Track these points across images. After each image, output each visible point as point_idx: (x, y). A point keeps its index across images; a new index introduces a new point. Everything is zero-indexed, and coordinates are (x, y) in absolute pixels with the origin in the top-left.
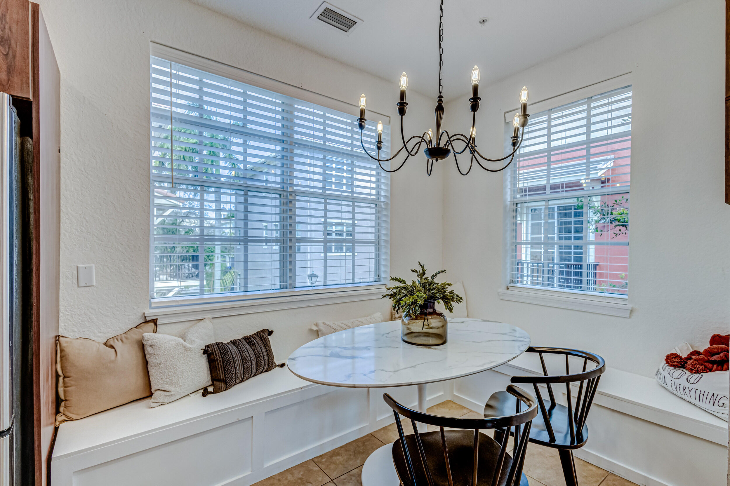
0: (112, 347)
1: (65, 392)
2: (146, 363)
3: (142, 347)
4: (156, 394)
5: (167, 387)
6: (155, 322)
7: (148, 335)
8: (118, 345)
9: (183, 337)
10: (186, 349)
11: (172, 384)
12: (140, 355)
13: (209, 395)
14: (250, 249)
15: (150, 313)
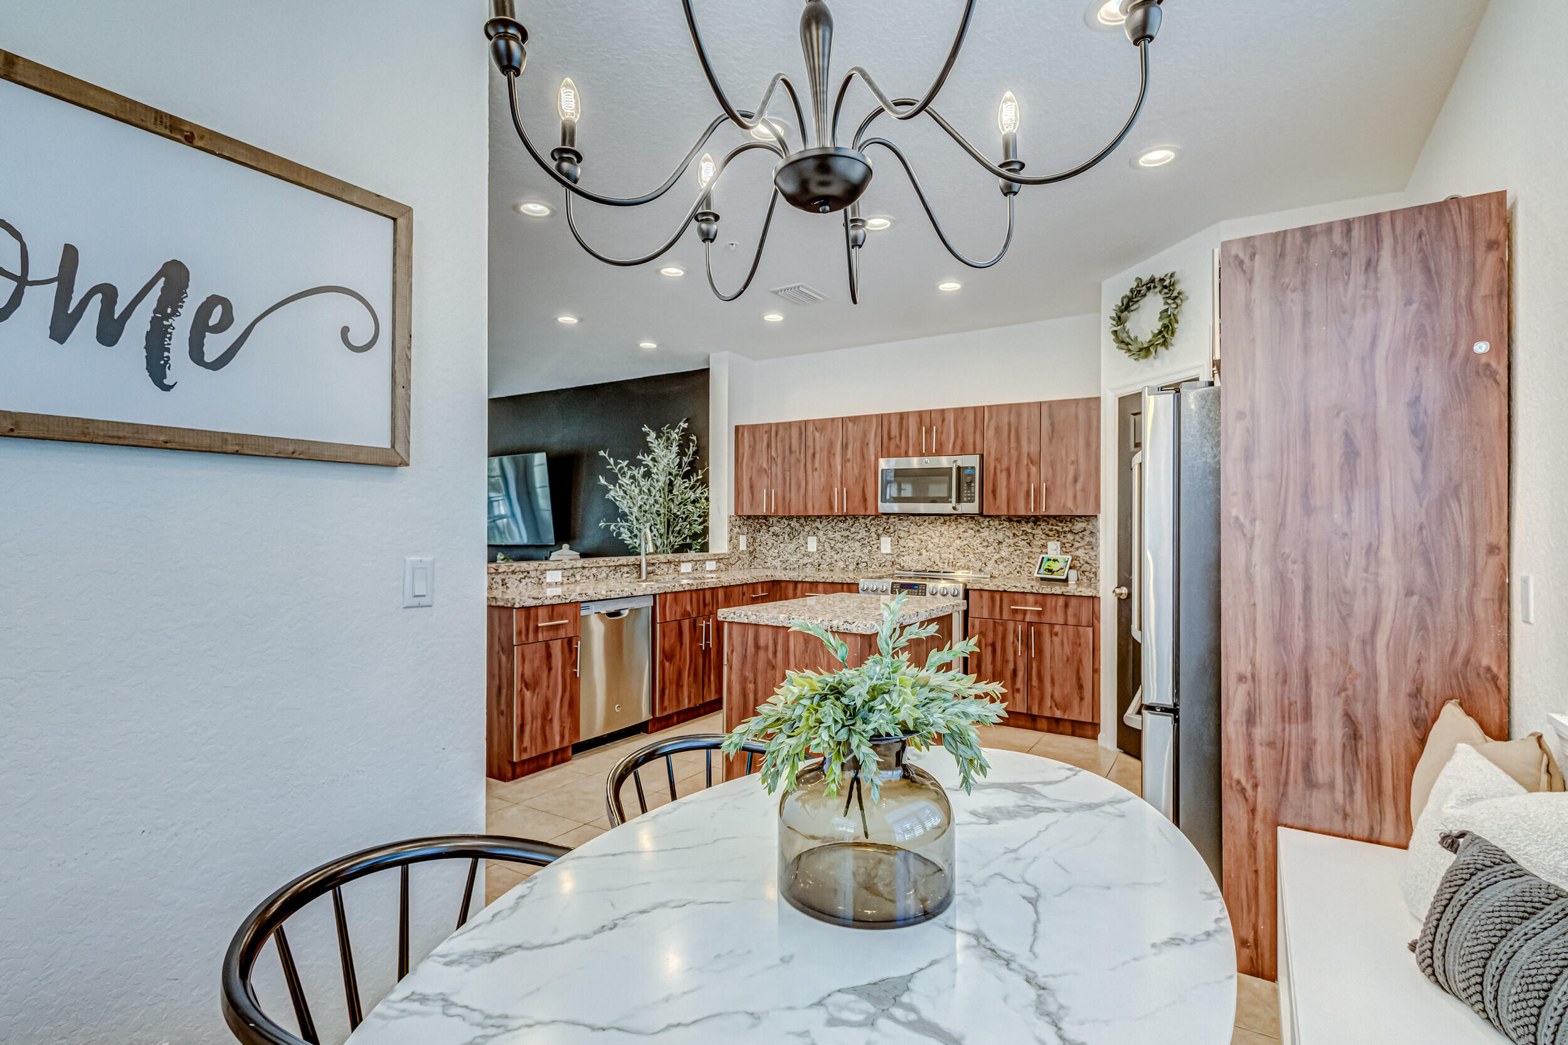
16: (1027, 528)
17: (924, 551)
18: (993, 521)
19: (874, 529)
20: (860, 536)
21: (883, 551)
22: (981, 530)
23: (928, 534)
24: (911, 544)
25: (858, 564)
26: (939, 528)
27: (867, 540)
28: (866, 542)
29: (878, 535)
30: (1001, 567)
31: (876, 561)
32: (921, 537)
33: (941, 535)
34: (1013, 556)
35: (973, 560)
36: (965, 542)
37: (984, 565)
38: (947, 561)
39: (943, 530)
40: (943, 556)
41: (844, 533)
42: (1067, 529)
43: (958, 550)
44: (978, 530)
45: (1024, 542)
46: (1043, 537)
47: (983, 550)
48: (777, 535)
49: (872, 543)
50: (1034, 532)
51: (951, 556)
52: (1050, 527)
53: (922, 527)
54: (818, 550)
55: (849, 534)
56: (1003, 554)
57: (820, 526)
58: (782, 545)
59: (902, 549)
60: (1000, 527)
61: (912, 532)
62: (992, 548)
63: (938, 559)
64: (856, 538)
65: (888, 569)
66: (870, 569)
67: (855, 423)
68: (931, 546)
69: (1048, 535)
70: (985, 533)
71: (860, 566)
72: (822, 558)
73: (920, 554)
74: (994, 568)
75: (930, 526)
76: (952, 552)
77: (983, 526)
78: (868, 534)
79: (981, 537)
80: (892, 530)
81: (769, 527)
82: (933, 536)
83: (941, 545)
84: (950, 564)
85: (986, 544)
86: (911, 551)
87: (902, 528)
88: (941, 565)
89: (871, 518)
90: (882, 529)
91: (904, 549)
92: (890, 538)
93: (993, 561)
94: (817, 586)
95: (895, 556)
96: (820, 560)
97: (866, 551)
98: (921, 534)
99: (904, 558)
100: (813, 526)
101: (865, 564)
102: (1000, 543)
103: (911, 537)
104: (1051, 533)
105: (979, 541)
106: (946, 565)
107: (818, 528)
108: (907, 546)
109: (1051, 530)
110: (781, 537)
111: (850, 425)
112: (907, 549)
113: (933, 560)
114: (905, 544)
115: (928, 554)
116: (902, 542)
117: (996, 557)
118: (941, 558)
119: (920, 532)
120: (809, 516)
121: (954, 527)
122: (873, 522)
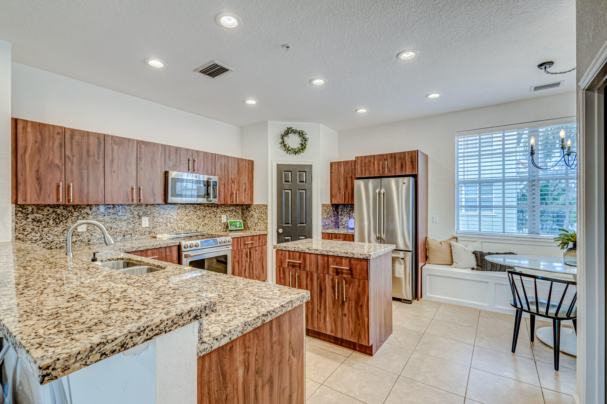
0: (441, 244)
1: (428, 254)
2: (451, 252)
3: (451, 246)
4: (454, 263)
5: (457, 262)
6: (456, 238)
7: (453, 242)
8: (443, 243)
9: (466, 246)
10: (465, 250)
11: (459, 261)
12: (450, 249)
13: (474, 270)
14: (506, 211)
15: (455, 235)
16: (214, 209)
17: (168, 224)
18: (202, 207)
19: (137, 213)
20: (126, 217)
21: (143, 226)
22: (196, 211)
23: (171, 214)
24: (161, 220)
25: (124, 236)
26: (177, 211)
27: (132, 220)
28: (131, 221)
29: (140, 216)
30: (205, 228)
31: (138, 232)
32: (167, 216)
33: (178, 214)
34: (210, 222)
35: (193, 226)
36: (190, 217)
37: (198, 228)
38: (181, 228)
39: (178, 212)
40: (179, 225)
41: (112, 216)
42: (228, 210)
43: (186, 221)
44: (195, 211)
45: (214, 216)
46: (220, 213)
47: (197, 220)
48: (38, 221)
49: (135, 221)
50: (217, 211)
51: (183, 225)
52: (222, 209)
53: (168, 211)
54: (88, 230)
55: (117, 216)
56: (206, 222)
57: (90, 212)
58: (46, 229)
59: (155, 224)
60: (204, 209)
61: (162, 213)
62: (201, 219)
63: (176, 227)
64: (123, 219)
65: (146, 236)
66: (134, 238)
67: (146, 146)
68: (172, 220)
69: (222, 212)
70: (198, 213)
71: (126, 237)
72: (91, 235)
73: (167, 226)
74: (202, 229)
75: (172, 210)
76: (183, 223)
77: (197, 209)
78: (132, 216)
79: (196, 214)
80: (149, 213)
81: (28, 214)
82: (174, 215)
83: (178, 219)
84: (182, 229)
85: (198, 218)
86: (161, 224)
87: (155, 211)
88: (178, 230)
89: (134, 206)
90: (142, 212)
91: (157, 224)
92: (148, 218)
93: (201, 225)
94: (146, 253)
95: (151, 228)
96: (90, 237)
97: (130, 227)
98: (167, 214)
99: (157, 229)
100: (83, 212)
101: (130, 235)
102: (204, 217)
103: (161, 216)
104: (223, 212)
105: (195, 217)
106: (180, 230)
107: (87, 213)
108: (159, 222)
109: (223, 210)
110: (43, 223)
111: (143, 146)
112: (158, 223)
113: (173, 228)
114: (157, 220)
115: (171, 225)
116: (155, 220)
117: (203, 223)
118: (178, 226)
119: (166, 213)
120: (77, 205)
121: (184, 210)
122: (135, 208)
